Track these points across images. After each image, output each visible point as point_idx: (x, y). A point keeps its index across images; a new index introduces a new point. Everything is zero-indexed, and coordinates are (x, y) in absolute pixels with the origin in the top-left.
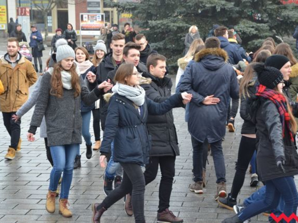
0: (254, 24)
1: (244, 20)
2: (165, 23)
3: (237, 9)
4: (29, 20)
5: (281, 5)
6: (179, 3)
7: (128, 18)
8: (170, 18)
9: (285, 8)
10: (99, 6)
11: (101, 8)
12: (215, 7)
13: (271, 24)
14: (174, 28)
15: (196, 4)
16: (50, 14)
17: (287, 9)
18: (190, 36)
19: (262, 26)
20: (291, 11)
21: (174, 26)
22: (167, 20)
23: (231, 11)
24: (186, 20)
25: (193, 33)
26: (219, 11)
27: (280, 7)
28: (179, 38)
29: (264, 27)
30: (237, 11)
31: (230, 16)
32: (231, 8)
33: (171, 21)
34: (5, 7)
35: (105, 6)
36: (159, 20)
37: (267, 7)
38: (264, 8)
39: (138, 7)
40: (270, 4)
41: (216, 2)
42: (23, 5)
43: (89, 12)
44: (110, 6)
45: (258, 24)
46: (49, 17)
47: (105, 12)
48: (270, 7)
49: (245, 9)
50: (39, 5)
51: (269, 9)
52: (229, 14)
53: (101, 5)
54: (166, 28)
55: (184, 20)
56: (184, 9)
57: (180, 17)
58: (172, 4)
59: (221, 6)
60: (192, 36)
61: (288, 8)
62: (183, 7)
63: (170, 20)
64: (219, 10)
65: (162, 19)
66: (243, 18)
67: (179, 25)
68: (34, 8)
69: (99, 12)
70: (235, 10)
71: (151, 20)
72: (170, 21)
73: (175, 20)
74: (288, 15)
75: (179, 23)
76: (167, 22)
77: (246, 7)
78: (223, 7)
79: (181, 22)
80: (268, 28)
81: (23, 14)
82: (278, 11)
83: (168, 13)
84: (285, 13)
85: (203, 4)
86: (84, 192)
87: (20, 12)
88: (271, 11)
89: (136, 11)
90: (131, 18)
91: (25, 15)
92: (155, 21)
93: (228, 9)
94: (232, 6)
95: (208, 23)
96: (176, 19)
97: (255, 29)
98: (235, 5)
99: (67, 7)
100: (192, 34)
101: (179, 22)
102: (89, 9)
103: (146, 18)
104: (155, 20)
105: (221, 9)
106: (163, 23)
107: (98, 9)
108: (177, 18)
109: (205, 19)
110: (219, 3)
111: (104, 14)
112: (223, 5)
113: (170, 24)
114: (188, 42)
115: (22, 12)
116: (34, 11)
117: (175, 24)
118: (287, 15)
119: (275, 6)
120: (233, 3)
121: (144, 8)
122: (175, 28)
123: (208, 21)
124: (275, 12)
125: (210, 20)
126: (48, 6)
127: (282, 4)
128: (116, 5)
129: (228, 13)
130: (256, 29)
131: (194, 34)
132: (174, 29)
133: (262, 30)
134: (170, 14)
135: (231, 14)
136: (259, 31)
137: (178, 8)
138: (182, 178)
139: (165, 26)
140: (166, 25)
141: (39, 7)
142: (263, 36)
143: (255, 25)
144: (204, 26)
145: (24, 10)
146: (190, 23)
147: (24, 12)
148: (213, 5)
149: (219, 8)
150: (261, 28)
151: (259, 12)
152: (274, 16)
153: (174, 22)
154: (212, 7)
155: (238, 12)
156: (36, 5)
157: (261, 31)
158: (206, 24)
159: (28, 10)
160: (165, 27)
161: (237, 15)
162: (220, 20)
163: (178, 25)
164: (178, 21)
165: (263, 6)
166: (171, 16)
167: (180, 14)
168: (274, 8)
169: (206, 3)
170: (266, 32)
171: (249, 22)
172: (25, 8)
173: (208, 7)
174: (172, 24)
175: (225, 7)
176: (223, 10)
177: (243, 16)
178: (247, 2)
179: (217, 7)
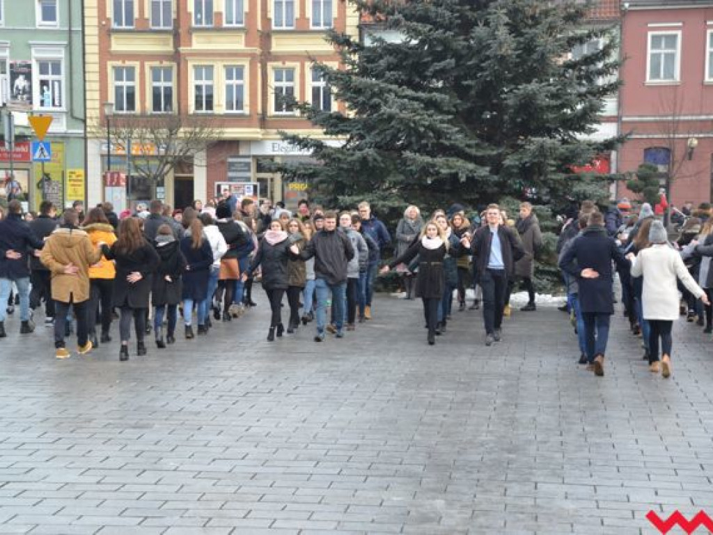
1: (508, 198)
3: (496, 178)
4: (124, 194)
5: (571, 175)
6: (392, 167)
7: (301, 191)
9: (579, 179)
10: (249, 170)
11: (252, 174)
12: (457, 174)
13: (555, 205)
14: (385, 209)
15: (424, 167)
16: (161, 184)
17: (583, 181)
19: (540, 209)
20: (588, 184)
21: (383, 206)
22: (370, 195)
23: (485, 181)
24: (406, 196)
26: (463, 182)
27: (569, 178)
28: (392, 227)
29: (544, 211)
30: (495, 181)
31: (483, 190)
32: (484, 176)
33: (379, 198)
34: (82, 172)
35: (260, 168)
36: (357, 195)
37: (549, 176)
38: (542, 178)
39: (320, 173)
40: (552, 171)
41: (459, 167)
42: (114, 168)
43: (231, 179)
44: (270, 170)
46: (159, 189)
47: (259, 180)
48: (553, 177)
49: (509, 179)
50: (142, 168)
51: (552, 179)
52: (482, 187)
53: (253, 167)
55: (401, 197)
56: (401, 177)
57: (394, 191)
58: (380, 167)
59: (467, 172)
61: (584, 179)
62: (401, 173)
63: (377, 195)
64: (463, 179)
65: (363, 194)
66: (506, 195)
67: (393, 204)
68: (134, 174)
69: (248, 179)
70: (492, 180)
71: (343, 194)
73: (385, 196)
74: (585, 191)
75: (393, 201)
76: (371, 199)
77: (510, 175)
78: (470, 175)
79: (396, 200)
80: (550, 213)
81: (114, 183)
82: (566, 184)
83: (373, 183)
84: (579, 188)
85: (436, 169)
86: (223, 505)
87: (109, 179)
88: (555, 184)
89: (316, 180)
90: (307, 191)
91: (118, 184)
92: (350, 198)
93: (480, 179)
94: (487, 174)
96: (387, 193)
98: (491, 172)
99: (192, 172)
100: (409, 220)
102: (230, 174)
103: (333, 191)
104: (349, 195)
105: (468, 178)
107: (247, 174)
108: (389, 192)
109: (438, 194)
110: (464, 168)
111: (258, 184)
112: (471, 171)
113: (376, 203)
115: (112, 180)
116: (132, 177)
117: (387, 203)
118: (582, 192)
119: (561, 176)
120: (488, 169)
121: (330, 174)
122: (386, 210)
123: (444, 198)
124: (561, 184)
125: (447, 196)
126: (158, 170)
127: (573, 172)
128: (281, 169)
129: (479, 185)
131: (413, 221)
132: (383, 211)
134: (377, 186)
135: (485, 187)
137: (391, 175)
138: (400, 480)
141: (143, 172)
145: (116, 176)
147: (116, 180)
148: (453, 171)
149: (464, 176)
151: (533, 184)
152: (561, 194)
153: (384, 198)
154: (451, 174)
155: (497, 184)
156: (137, 168)
159: (123, 176)
161: (496, 189)
162: (466, 197)
163: (390, 204)
164: (391, 197)
165: (541, 175)
166: (378, 188)
167: (395, 184)
168: (559, 178)
169: (441, 167)
170: (547, 220)
171: (516, 201)
172: (118, 174)
173: (444, 174)
174: (381, 203)
175: (475, 175)
176: (471, 180)
177: (506, 191)
178: (512, 167)
179: (460, 175)
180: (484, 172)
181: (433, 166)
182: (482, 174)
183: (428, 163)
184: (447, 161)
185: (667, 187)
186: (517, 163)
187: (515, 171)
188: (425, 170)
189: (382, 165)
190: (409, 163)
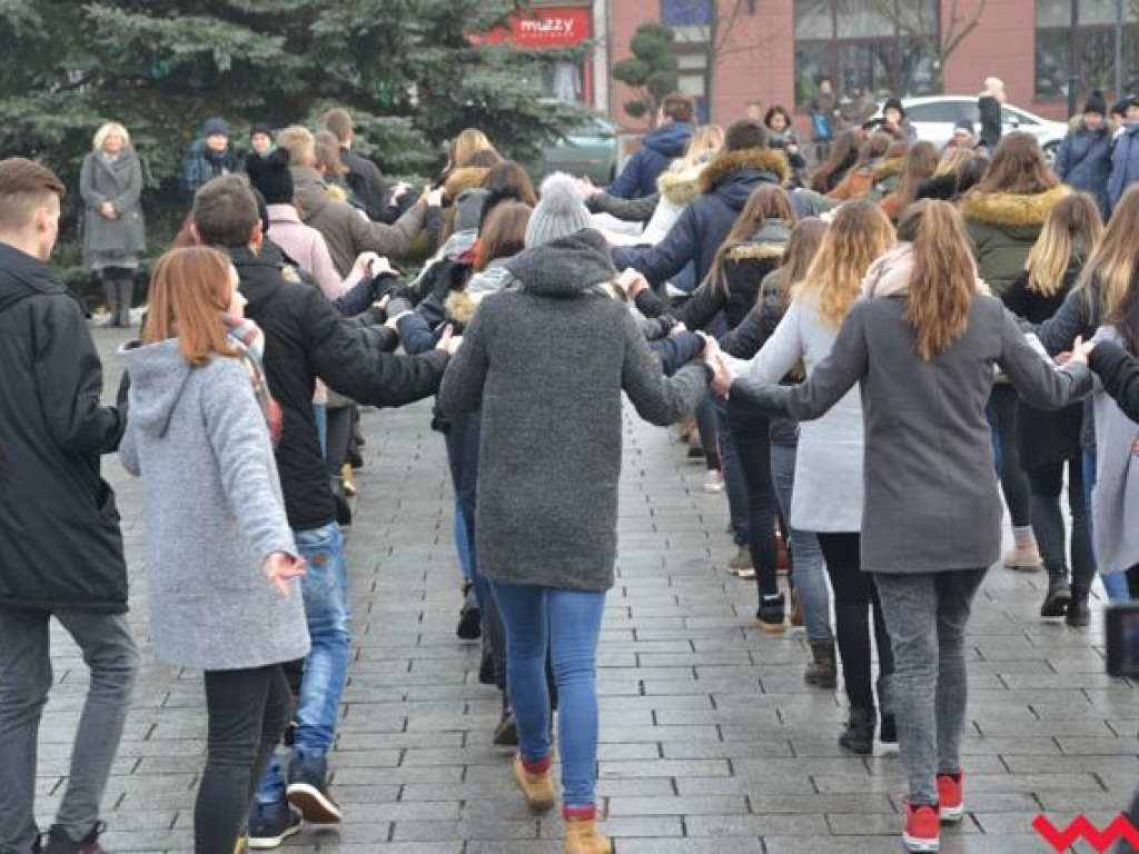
0: (365, 119)
2: (16, 112)
3: (298, 61)
5: (463, 50)
6: (71, 38)
8: (35, 96)
9: (477, 60)
12: (210, 54)
14: (54, 133)
15: (137, 40)
17: (485, 64)
18: (101, 165)
19: (395, 126)
20: (500, 70)
22: (23, 100)
23: (273, 69)
24: (104, 103)
25: (111, 152)
26: (226, 71)
27: (458, 58)
29: (402, 129)
30: (295, 69)
31: (274, 86)
32: (272, 58)
33: (43, 107)
37: (410, 56)
38: (397, 60)
40: (418, 45)
41: (216, 38)
45: (380, 120)
48: (419, 56)
49: (328, 63)
51: (418, 62)
52: (271, 82)
54: (22, 135)
55: (93, 104)
58: (40, 40)
59: (234, 50)
60: (109, 162)
61: (488, 59)
62: (91, 51)
63: (38, 100)
64: (225, 65)
66: (325, 96)
67: (72, 121)
70: (290, 66)
72: (36, 105)
73: (57, 102)
74: (485, 85)
75: (73, 116)
76: (24, 110)
77: (331, 54)
78: (240, 55)
79: (79, 112)
80: (418, 133)
82: (450, 71)
83: (29, 73)
84: (475, 78)
85: (164, 43)
88: (426, 72)
93: (263, 63)
94: (274, 51)
95: (190, 115)
97: (368, 136)
98: (286, 47)
100: (106, 155)
101: (74, 110)
105: (235, 62)
106: (9, 114)
109: (177, 98)
110: (225, 39)
112: (241, 47)
113: (35, 119)
114: (94, 185)
117: (57, 119)
118: (480, 87)
119: (437, 54)
120: (279, 41)
122: (57, 136)
123: (190, 106)
124: (442, 73)
125: (199, 102)
127: (467, 45)
129: (265, 77)
130: (373, 139)
131: (115, 158)
132: (50, 137)
133: (396, 140)
134: (37, 80)
135: (277, 80)
136: (384, 145)
137: (70, 56)
139: (16, 126)
140: (22, 121)
142: (401, 162)
143: (366, 124)
144: (175, 126)
146: (120, 115)
148: (202, 47)
149: (229, 60)
150: (392, 131)
151: (382, 75)
152: (440, 91)
153: (55, 109)
154: (197, 54)
155: (302, 74)
157: (391, 143)
158: (182, 118)
160: (17, 131)
161: (301, 85)
162: (236, 103)
163: (66, 121)
164: (70, 106)
165: (393, 52)
166: (41, 86)
168: (433, 58)
169: (175, 40)
173: (183, 54)
174: (45, 119)
175: (250, 54)
176: (243, 66)
177: (324, 88)
178: (334, 35)
179: (217, 55)
180: (269, 48)
181: (158, 36)
182: (266, 55)
183: (143, 31)
184: (190, 24)
185: (706, 74)
186: (340, 28)
187: (341, 44)
188: (140, 46)
189: (45, 35)
190: (102, 30)
